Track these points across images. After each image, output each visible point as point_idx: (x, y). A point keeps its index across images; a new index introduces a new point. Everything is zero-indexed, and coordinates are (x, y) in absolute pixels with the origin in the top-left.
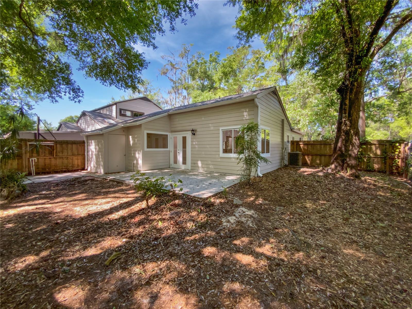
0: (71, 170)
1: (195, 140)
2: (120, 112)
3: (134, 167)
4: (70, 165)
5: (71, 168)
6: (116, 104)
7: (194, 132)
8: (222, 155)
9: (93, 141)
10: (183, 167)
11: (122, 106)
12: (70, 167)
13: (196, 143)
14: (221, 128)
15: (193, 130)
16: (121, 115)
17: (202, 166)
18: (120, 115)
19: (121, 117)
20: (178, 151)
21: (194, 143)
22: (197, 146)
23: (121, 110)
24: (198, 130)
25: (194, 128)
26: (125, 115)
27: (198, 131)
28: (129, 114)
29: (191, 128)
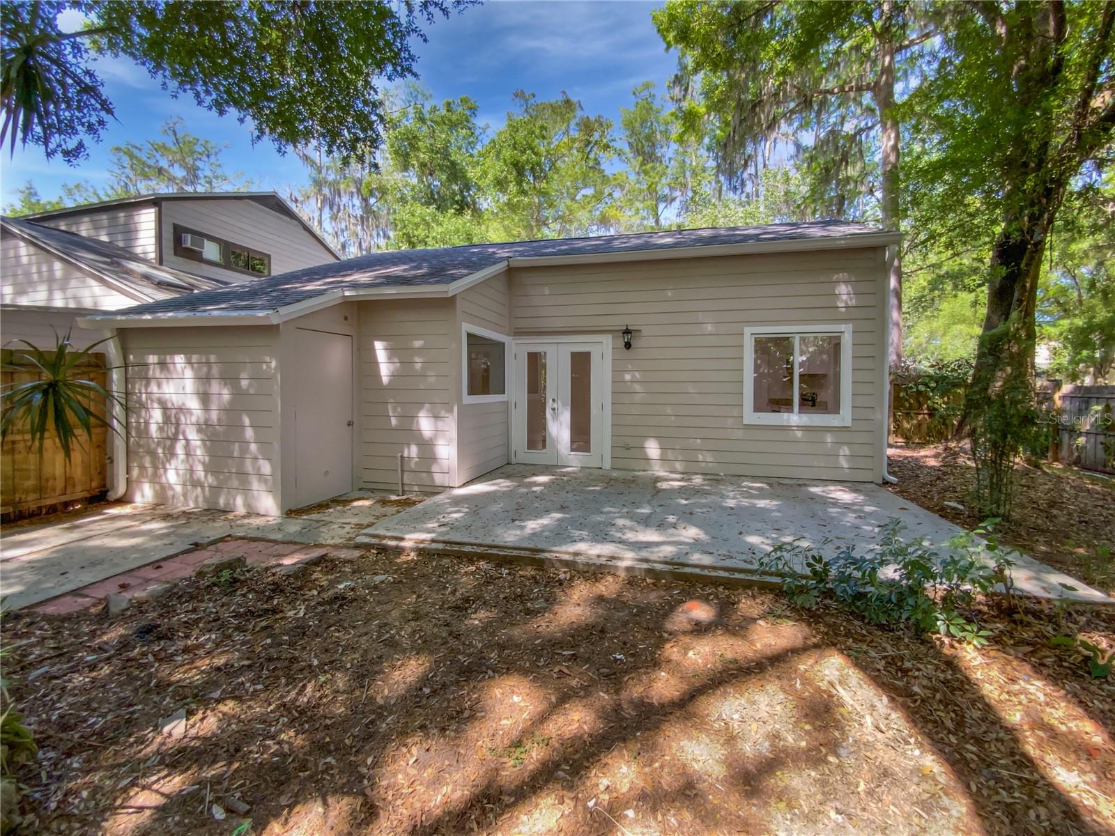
0: (33, 507)
1: (630, 367)
2: (178, 240)
3: (402, 471)
4: (31, 483)
5: (32, 497)
6: (156, 202)
7: (628, 338)
8: (751, 417)
9: (180, 359)
10: (574, 461)
11: (188, 217)
12: (27, 492)
13: (637, 375)
14: (748, 331)
15: (627, 332)
16: (182, 251)
17: (662, 454)
18: (176, 254)
19: (181, 260)
20: (550, 404)
21: (628, 377)
22: (637, 388)
23: (179, 232)
24: (646, 331)
25: (632, 322)
26: (194, 255)
27: (644, 333)
28: (211, 251)
29: (620, 322)
